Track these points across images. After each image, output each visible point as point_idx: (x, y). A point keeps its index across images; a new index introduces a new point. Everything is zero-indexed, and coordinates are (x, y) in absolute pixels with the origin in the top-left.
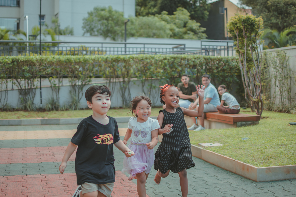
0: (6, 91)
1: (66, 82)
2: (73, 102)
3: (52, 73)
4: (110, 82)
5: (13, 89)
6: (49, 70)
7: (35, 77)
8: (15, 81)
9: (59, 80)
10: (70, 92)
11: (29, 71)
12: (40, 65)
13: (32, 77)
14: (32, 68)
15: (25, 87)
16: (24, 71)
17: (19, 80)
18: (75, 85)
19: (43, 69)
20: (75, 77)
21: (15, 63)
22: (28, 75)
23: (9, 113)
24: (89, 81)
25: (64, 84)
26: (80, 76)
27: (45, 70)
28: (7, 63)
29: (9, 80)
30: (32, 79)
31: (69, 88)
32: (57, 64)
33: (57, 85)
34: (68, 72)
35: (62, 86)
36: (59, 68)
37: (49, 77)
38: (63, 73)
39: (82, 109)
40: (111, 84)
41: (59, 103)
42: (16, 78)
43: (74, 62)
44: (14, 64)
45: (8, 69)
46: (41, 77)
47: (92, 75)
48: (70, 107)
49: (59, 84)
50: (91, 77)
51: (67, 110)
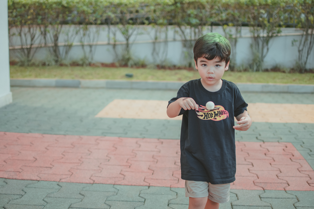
0: (166, 42)
1: (246, 32)
2: (254, 60)
3: (227, 20)
4: (307, 34)
5: (174, 40)
6: (224, 16)
7: (205, 24)
8: (178, 29)
9: (237, 30)
10: (251, 46)
11: (196, 16)
12: (212, 8)
13: (200, 25)
14: (201, 12)
15: (191, 37)
16: (189, 16)
17: (183, 28)
18: (258, 37)
19: (215, 13)
20: (259, 26)
21: (179, 5)
22: (194, 21)
23: (168, 72)
24: (279, 32)
25: (243, 35)
26: (265, 25)
27: (219, 14)
28: (168, 5)
29: (170, 27)
30: (200, 27)
31: (250, 41)
32: (235, 7)
33: (234, 36)
34: (249, 18)
35: (241, 37)
36: (237, 13)
37: (223, 25)
38: (242, 20)
39: (267, 70)
40: (309, 38)
41: (235, 60)
42: (179, 25)
43: (258, 4)
44: (177, 7)
45: (169, 12)
46: (213, 24)
47: (282, 23)
48: (251, 66)
49: (236, 34)
50: (280, 26)
51: (246, 70)
